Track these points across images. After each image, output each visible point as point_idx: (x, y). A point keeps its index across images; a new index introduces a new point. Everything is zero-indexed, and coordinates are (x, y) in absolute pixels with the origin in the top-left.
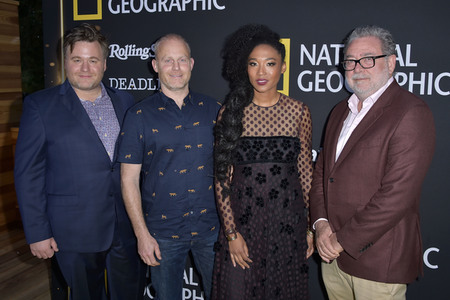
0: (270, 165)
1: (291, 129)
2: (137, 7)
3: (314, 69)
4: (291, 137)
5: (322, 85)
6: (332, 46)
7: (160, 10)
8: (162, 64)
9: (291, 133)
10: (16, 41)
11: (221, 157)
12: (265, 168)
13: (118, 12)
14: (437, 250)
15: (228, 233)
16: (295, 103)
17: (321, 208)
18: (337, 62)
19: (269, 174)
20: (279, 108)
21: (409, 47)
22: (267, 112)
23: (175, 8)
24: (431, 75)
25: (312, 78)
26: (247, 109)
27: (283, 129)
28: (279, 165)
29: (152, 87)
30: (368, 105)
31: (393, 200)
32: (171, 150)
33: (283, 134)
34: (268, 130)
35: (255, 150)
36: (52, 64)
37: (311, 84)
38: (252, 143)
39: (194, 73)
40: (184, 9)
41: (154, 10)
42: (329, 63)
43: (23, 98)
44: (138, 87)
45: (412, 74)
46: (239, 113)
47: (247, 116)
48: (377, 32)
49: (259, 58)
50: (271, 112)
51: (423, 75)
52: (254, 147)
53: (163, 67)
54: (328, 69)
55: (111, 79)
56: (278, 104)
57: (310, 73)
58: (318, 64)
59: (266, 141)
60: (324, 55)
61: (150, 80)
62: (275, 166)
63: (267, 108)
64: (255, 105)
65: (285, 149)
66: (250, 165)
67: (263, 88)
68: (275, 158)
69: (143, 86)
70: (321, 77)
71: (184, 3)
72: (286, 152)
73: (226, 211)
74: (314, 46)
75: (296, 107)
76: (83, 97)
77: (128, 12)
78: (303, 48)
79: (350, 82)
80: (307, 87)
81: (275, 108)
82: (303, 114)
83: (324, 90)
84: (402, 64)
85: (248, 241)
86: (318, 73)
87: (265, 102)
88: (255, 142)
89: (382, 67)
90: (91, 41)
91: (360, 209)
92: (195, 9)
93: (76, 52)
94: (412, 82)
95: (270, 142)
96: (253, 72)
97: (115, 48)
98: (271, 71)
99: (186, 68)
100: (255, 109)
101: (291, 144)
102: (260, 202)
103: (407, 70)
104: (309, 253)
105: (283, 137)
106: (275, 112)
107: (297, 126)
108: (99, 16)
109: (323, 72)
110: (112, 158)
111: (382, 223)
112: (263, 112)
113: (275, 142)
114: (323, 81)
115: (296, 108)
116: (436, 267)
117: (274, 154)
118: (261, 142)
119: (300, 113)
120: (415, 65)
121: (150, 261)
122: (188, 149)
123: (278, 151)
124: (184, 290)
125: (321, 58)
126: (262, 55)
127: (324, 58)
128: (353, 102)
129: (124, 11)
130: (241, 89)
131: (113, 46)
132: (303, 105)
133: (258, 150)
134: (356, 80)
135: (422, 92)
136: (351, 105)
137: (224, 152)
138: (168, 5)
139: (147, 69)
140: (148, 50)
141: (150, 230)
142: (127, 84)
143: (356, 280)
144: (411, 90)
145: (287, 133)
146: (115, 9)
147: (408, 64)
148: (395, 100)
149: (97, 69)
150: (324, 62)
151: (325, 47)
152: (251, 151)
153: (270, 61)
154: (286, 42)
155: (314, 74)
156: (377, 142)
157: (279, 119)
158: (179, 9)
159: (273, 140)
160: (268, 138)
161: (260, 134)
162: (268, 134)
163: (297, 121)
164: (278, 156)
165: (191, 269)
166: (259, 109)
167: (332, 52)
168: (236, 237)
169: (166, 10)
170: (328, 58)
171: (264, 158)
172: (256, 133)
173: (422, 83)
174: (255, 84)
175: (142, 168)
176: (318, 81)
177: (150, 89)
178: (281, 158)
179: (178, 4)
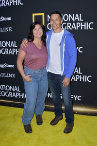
7: (3, 6)
21: (80, 14)
23: (7, 5)
24: (87, 23)
40: (10, 5)
41: (1, 6)
45: (82, 23)
51: (85, 23)
71: (10, 3)
78: (48, 16)
80: (50, 28)
84: (79, 20)
92: (14, 5)
94: (82, 26)
103: (80, 22)
120: (83, 20)
124: (16, 93)
135: (85, 29)
138: (5, 4)
144: (82, 28)
147: (81, 20)
173: (85, 26)
177: (1, 31)
179: (8, 4)
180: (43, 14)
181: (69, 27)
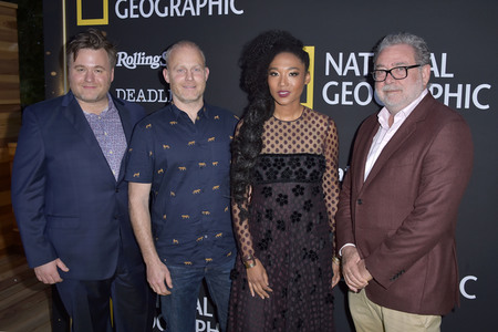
0: (293, 185)
1: (315, 146)
2: (146, 11)
3: (341, 79)
4: (315, 155)
5: (350, 98)
6: (360, 54)
7: (172, 15)
8: (174, 74)
9: (315, 150)
10: (14, 47)
11: (239, 176)
12: (287, 188)
13: (126, 16)
14: (475, 279)
15: (246, 259)
16: (320, 118)
17: (348, 232)
18: (366, 72)
19: (291, 195)
20: (302, 122)
21: (444, 56)
22: (289, 127)
23: (188, 12)
24: (468, 87)
25: (338, 90)
26: (268, 123)
27: (307, 146)
28: (302, 185)
29: (163, 99)
30: (399, 119)
31: (427, 223)
32: (184, 168)
33: (307, 151)
34: (290, 147)
35: (275, 169)
36: (54, 74)
37: (337, 96)
38: (272, 161)
39: (209, 84)
40: (198, 14)
41: (166, 14)
42: (358, 74)
43: (22, 110)
44: (147, 98)
45: (447, 86)
46: (259, 128)
47: (268, 131)
48: (410, 40)
49: (281, 68)
50: (294, 127)
51: (460, 86)
52: (275, 165)
53: (175, 77)
54: (356, 80)
55: (118, 90)
56: (301, 118)
57: (336, 84)
58: (345, 74)
59: (288, 159)
60: (352, 65)
61: (161, 91)
62: (298, 186)
63: (289, 123)
64: (276, 119)
65: (309, 167)
66: (270, 185)
67: (285, 101)
68: (298, 178)
69: (153, 98)
70: (348, 88)
71: (199, 6)
72: (310, 171)
73: (243, 236)
74: (341, 54)
75: (321, 121)
76: (87, 109)
77: (137, 16)
78: (328, 55)
79: (380, 94)
80: (333, 99)
81: (298, 123)
82: (329, 129)
83: (351, 103)
84: (437, 75)
85: (268, 268)
86: (345, 84)
87: (287, 115)
88: (276, 160)
89: (415, 78)
90: (96, 48)
91: (390, 233)
92: (210, 13)
93: (79, 60)
94: (448, 95)
95: (292, 159)
96: (274, 83)
97: (123, 56)
98: (293, 82)
99: (200, 79)
100: (276, 123)
101: (315, 162)
102: (281, 225)
103: (442, 81)
104: (335, 282)
105: (307, 154)
106: (298, 127)
107: (322, 142)
108: (104, 21)
109: (351, 84)
110: (116, 178)
111: (415, 249)
112: (285, 127)
113: (298, 159)
114: (350, 93)
115: (321, 123)
116: (474, 297)
117: (296, 173)
118: (282, 160)
119: (325, 128)
120: (451, 75)
121: (160, 290)
122: (202, 167)
123: (301, 170)
124: (198, 321)
125: (348, 67)
126: (284, 64)
127: (352, 68)
128: (383, 117)
129: (132, 16)
130: (261, 102)
131: (120, 54)
132: (329, 120)
133: (279, 168)
134: (387, 92)
135: (459, 106)
136: (381, 119)
137: (242, 170)
138: (181, 9)
139: (157, 79)
140: (159, 58)
141: (160, 256)
142: (136, 95)
143: (387, 311)
144: (446, 103)
145: (311, 150)
146: (123, 14)
147: (444, 75)
148: (430, 114)
149: (103, 80)
150: (351, 72)
151: (352, 56)
152: (271, 170)
153: (292, 71)
154: (310, 50)
155: (340, 85)
156: (409, 160)
157: (302, 134)
158: (193, 14)
159: (295, 158)
160: (290, 155)
161: (281, 151)
162: (290, 151)
163: (322, 137)
164: (301, 175)
165: (205, 299)
166: (280, 123)
167: (360, 61)
168: (255, 264)
169: (179, 14)
170: (356, 68)
171: (286, 178)
172: (277, 150)
173: (459, 95)
174: (276, 96)
175: (152, 187)
176: (345, 93)
177: (161, 101)
178: (304, 177)
179: (192, 8)
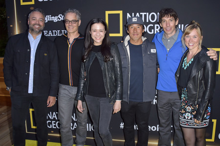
6: (141, 13)
24: (183, 25)
29: (60, 35)
36: (11, 26)
44: (53, 34)
51: (179, 25)
61: (59, 31)
69: (55, 34)
74: (133, 14)
77: (47, 0)
78: (128, 15)
108: (33, 3)
140: (57, 17)
142: (48, 33)
151: (138, 14)
180: (121, 12)
181: (158, 30)
